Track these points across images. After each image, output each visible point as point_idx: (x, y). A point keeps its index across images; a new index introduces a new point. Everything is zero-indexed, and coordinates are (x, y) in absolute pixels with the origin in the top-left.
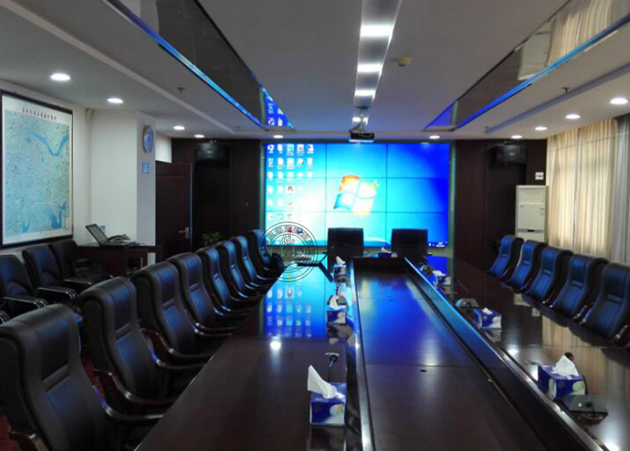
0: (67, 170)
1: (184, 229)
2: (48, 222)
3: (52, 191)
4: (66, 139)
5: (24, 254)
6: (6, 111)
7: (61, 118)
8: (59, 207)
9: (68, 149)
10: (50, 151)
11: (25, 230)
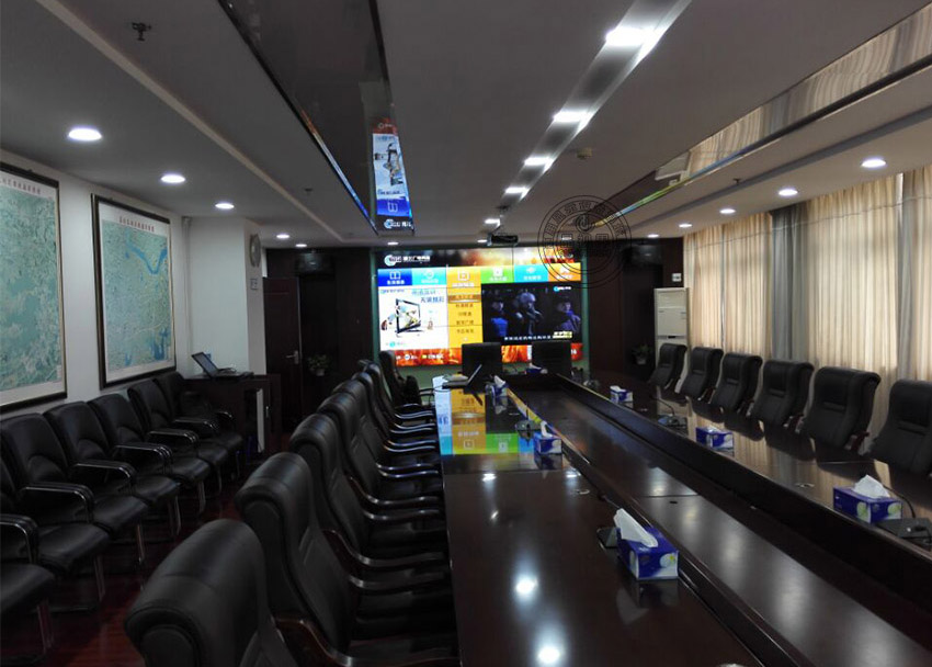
0: (167, 290)
1: (292, 354)
2: (150, 353)
3: (154, 315)
4: (164, 253)
5: (130, 391)
6: (104, 221)
7: (158, 229)
8: (160, 334)
9: (166, 264)
10: (150, 270)
11: (128, 364)
